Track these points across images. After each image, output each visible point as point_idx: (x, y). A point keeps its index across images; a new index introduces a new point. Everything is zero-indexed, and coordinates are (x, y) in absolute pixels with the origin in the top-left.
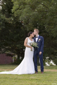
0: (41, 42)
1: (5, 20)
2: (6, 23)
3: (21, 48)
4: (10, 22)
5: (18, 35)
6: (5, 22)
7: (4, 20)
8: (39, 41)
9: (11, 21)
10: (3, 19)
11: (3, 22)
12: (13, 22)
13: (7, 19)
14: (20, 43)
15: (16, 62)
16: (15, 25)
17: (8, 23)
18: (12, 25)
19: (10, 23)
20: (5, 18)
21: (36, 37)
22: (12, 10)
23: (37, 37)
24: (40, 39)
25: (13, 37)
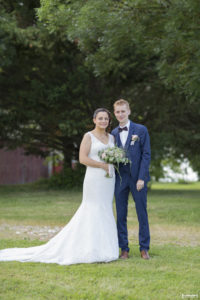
0: (140, 145)
1: (15, 37)
2: (20, 48)
3: (75, 132)
4: (35, 43)
5: (64, 87)
6: (14, 42)
7: (11, 37)
8: (132, 143)
9: (36, 40)
10: (7, 34)
11: (9, 45)
12: (44, 42)
13: (23, 31)
14: (72, 118)
15: (59, 181)
16: (53, 53)
17: (28, 48)
18: (43, 52)
19: (35, 47)
20: (17, 30)
21: (121, 130)
22: (39, 11)
23: (125, 129)
24: (135, 137)
25: (46, 96)
